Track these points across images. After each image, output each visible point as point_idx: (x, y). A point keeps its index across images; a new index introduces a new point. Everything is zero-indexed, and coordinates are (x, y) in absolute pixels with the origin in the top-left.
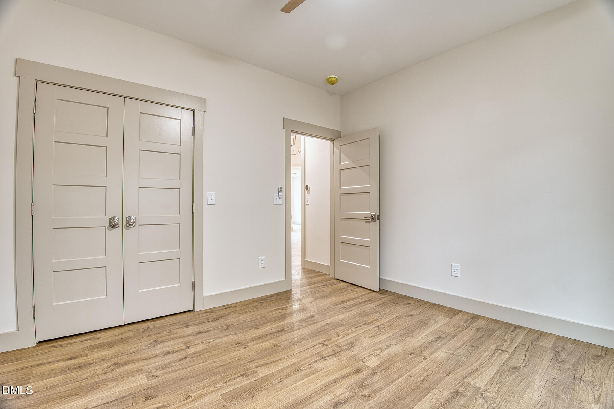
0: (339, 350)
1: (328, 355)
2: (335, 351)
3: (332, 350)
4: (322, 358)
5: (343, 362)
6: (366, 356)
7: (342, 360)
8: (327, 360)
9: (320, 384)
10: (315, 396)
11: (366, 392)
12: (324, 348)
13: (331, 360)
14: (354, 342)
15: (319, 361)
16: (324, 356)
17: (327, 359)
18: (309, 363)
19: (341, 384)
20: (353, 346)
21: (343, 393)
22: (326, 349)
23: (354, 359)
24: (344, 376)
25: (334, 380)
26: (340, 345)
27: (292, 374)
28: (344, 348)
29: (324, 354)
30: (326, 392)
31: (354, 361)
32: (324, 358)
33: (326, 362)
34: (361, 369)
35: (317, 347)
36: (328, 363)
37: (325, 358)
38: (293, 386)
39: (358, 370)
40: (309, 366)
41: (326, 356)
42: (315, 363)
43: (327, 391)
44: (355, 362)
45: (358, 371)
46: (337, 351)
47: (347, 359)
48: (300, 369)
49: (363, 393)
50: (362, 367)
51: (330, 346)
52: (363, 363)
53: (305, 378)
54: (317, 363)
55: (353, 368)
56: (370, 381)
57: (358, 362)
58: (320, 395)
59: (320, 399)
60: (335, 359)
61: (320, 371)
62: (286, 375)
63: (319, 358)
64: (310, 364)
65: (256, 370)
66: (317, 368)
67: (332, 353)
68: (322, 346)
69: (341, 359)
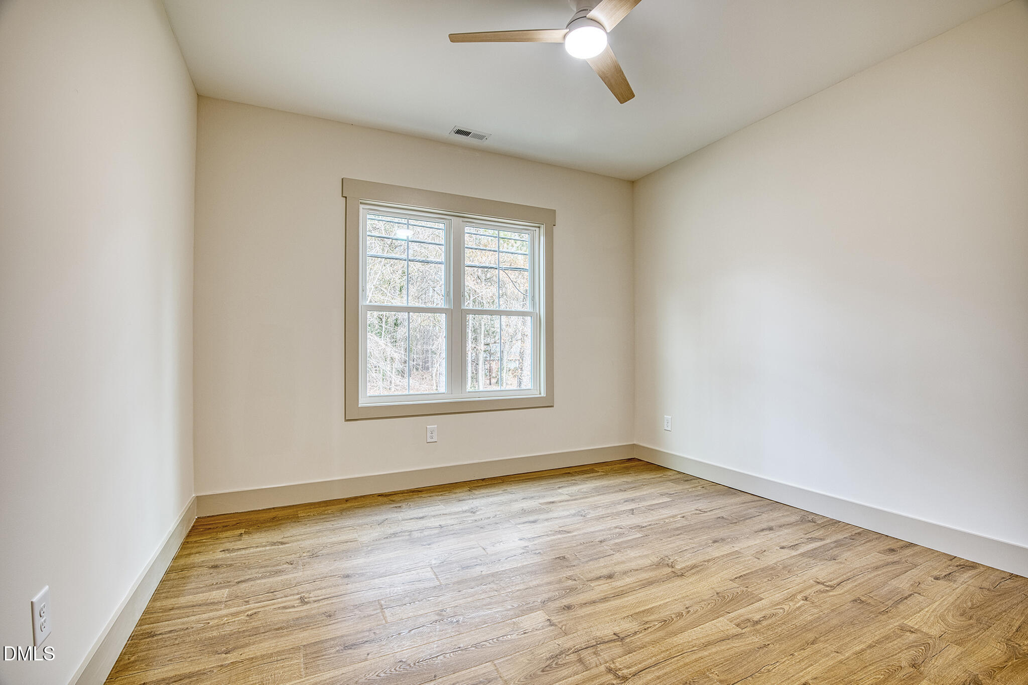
0: (584, 654)
1: (612, 644)
2: (594, 653)
3: (600, 655)
4: (622, 639)
5: (585, 625)
6: (538, 632)
7: (586, 630)
8: (614, 634)
9: (629, 598)
10: (636, 587)
11: (570, 583)
12: (617, 664)
13: (606, 632)
14: (543, 671)
15: (629, 634)
16: (618, 643)
17: (614, 636)
18: (647, 632)
19: (598, 595)
20: (552, 657)
21: (599, 585)
22: (613, 661)
23: (563, 628)
24: (591, 604)
25: (607, 601)
26: (579, 667)
27: (673, 616)
28: (573, 657)
29: (617, 649)
30: (621, 589)
31: (565, 625)
32: (619, 638)
33: (617, 629)
34: (561, 611)
35: (634, 669)
36: (613, 627)
37: (617, 637)
38: (668, 600)
39: (566, 609)
40: (648, 626)
41: (615, 642)
42: (637, 630)
43: (619, 589)
44: (565, 623)
45: (568, 608)
46: (590, 650)
47: (577, 630)
48: (663, 623)
49: (574, 582)
50: (557, 613)
51: (602, 668)
52: (552, 618)
53: (651, 608)
54: (632, 631)
55: (573, 613)
56: (557, 593)
57: (559, 622)
58: (629, 586)
59: (628, 583)
60: (598, 634)
61: (627, 616)
62: (683, 615)
63: (628, 640)
64: (645, 629)
65: (739, 630)
66: (632, 620)
67: (602, 647)
68: (620, 669)
69: (586, 632)
